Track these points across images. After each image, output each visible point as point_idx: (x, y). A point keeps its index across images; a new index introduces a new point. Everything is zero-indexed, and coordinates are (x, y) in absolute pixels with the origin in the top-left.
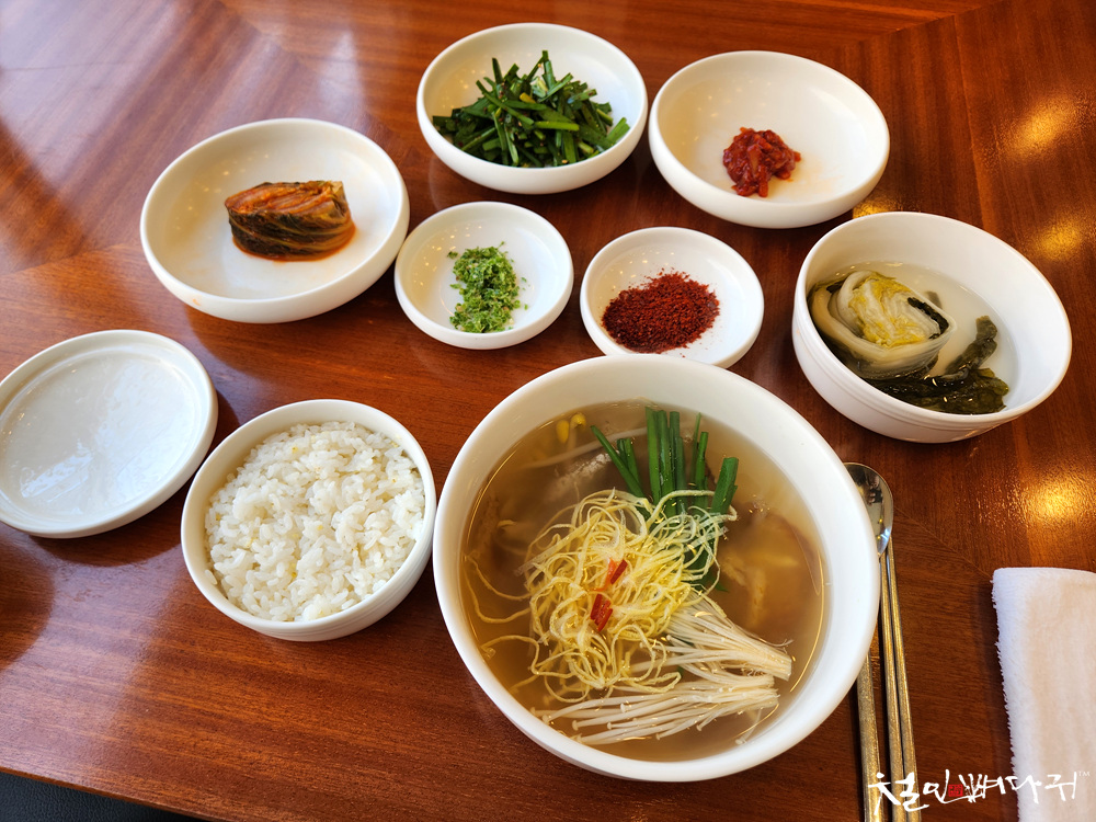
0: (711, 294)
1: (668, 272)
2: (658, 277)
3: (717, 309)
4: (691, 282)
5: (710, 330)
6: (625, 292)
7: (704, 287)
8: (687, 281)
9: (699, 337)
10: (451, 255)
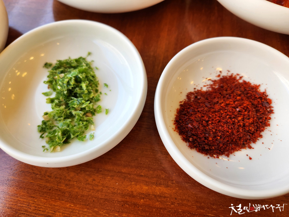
0: (264, 93)
1: (224, 74)
2: (217, 79)
3: (270, 107)
4: (245, 82)
5: (268, 128)
6: (191, 93)
7: (256, 87)
8: (241, 81)
9: (261, 136)
10: (47, 65)
